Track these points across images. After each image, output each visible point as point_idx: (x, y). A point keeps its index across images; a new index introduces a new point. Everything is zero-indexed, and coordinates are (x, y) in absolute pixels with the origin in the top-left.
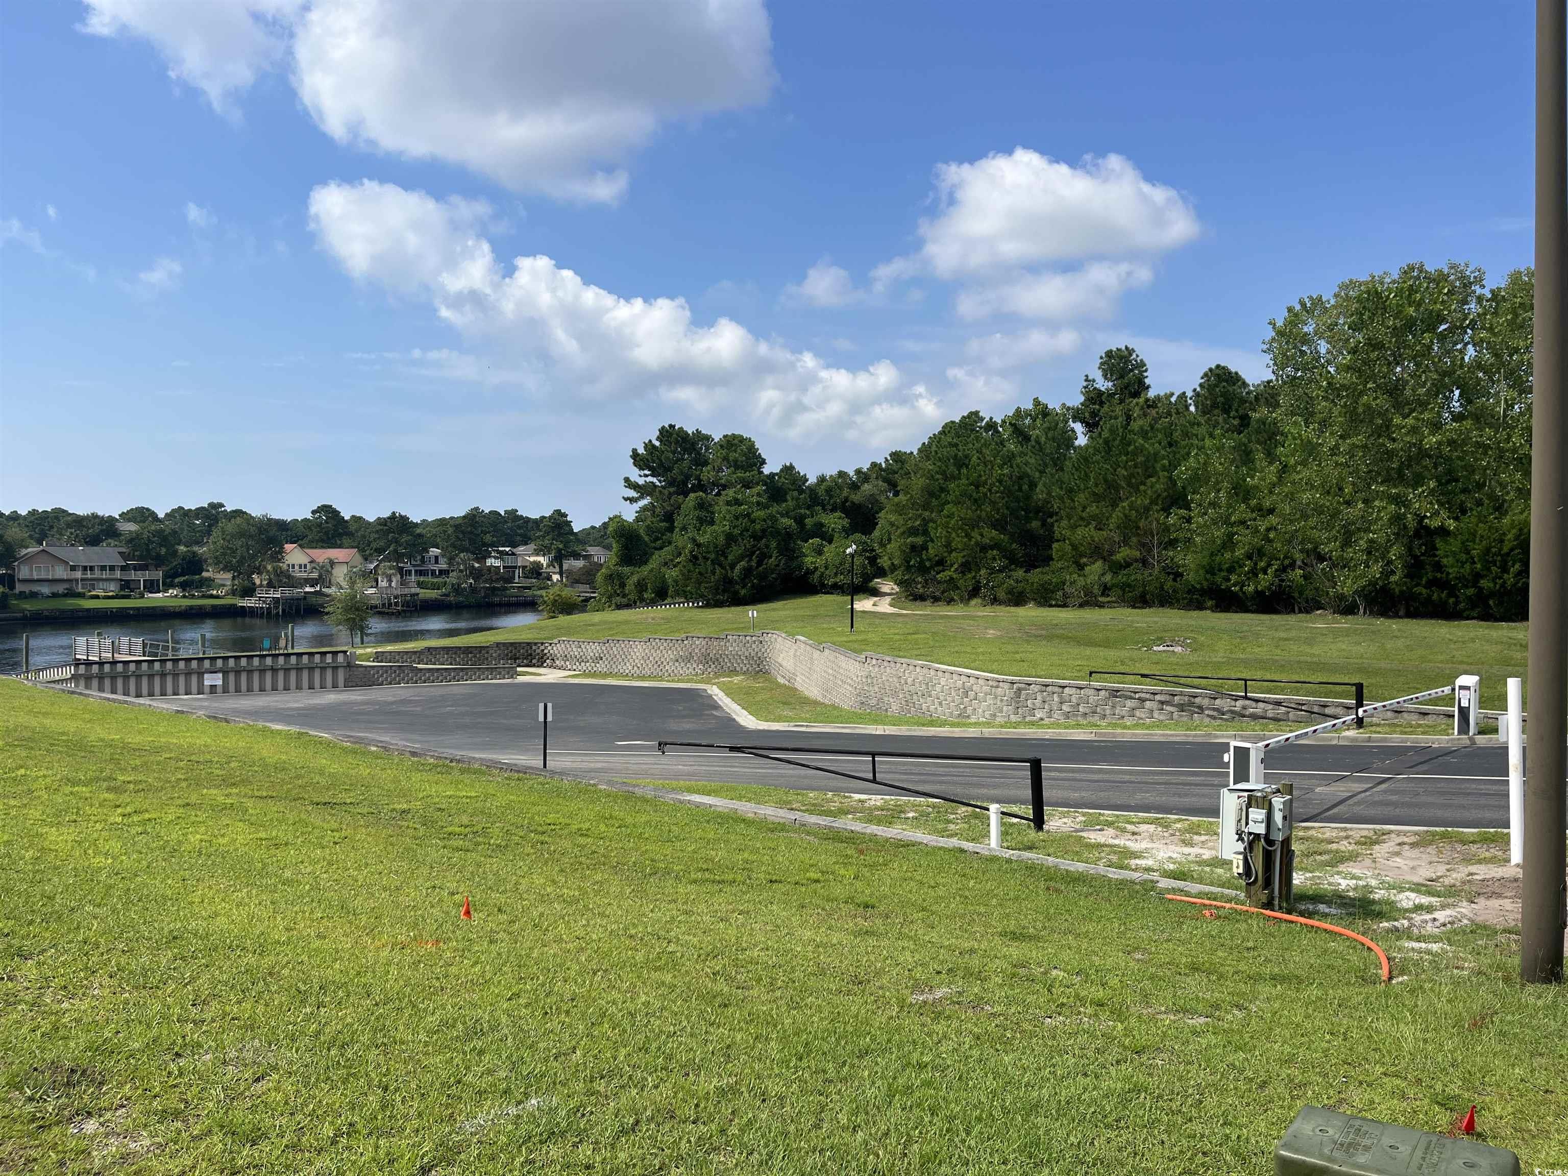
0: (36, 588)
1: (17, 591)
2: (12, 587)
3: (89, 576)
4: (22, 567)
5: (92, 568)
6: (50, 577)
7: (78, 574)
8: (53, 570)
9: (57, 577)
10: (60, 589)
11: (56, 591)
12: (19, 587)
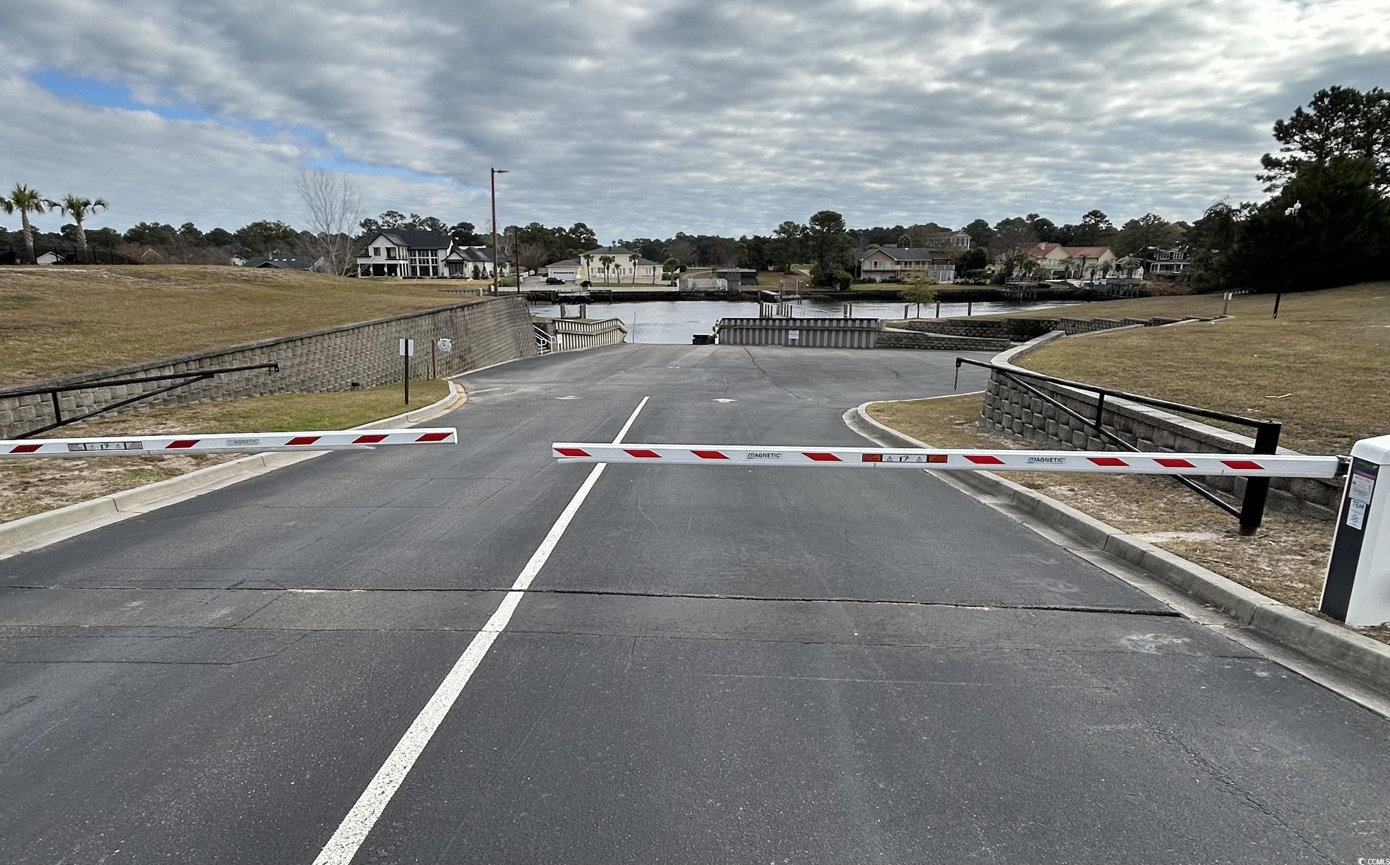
0: (873, 276)
1: (861, 278)
2: (859, 275)
3: (908, 269)
4: (866, 262)
5: (910, 263)
6: (882, 269)
7: (898, 267)
8: (884, 264)
9: (886, 269)
10: (887, 277)
11: (884, 278)
12: (863, 276)
